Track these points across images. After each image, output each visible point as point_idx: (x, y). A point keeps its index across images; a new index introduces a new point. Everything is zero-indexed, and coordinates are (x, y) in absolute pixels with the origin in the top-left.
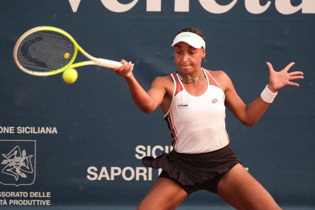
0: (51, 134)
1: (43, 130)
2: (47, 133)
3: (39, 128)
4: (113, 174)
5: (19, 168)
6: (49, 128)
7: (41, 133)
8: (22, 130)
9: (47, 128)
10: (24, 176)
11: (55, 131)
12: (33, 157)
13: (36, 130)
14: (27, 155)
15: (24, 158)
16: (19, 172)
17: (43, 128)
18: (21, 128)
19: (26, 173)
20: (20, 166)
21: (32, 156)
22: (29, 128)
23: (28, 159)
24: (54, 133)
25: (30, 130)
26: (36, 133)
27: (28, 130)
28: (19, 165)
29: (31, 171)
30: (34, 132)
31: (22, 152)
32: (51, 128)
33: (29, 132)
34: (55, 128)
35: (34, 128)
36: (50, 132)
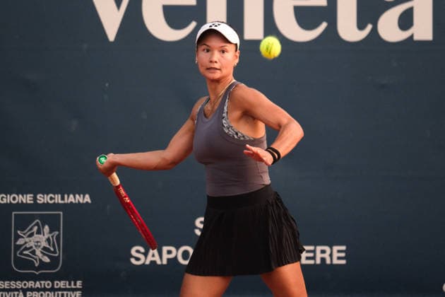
0: (83, 204)
1: (71, 199)
2: (77, 201)
3: (66, 196)
4: (165, 256)
5: (40, 249)
6: (80, 196)
7: (69, 202)
8: (44, 198)
9: (77, 196)
10: (47, 260)
11: (87, 199)
12: (59, 235)
13: (63, 198)
14: (50, 232)
15: (46, 236)
16: (40, 255)
17: (71, 196)
18: (42, 196)
19: (49, 257)
20: (42, 247)
21: (57, 233)
22: (53, 196)
23: (53, 237)
24: (87, 202)
25: (54, 199)
26: (63, 202)
27: (51, 199)
28: (40, 246)
29: (56, 253)
30: (60, 202)
31: (43, 228)
32: (82, 196)
33: (53, 202)
34: (87, 196)
35: (60, 196)
36: (81, 201)
